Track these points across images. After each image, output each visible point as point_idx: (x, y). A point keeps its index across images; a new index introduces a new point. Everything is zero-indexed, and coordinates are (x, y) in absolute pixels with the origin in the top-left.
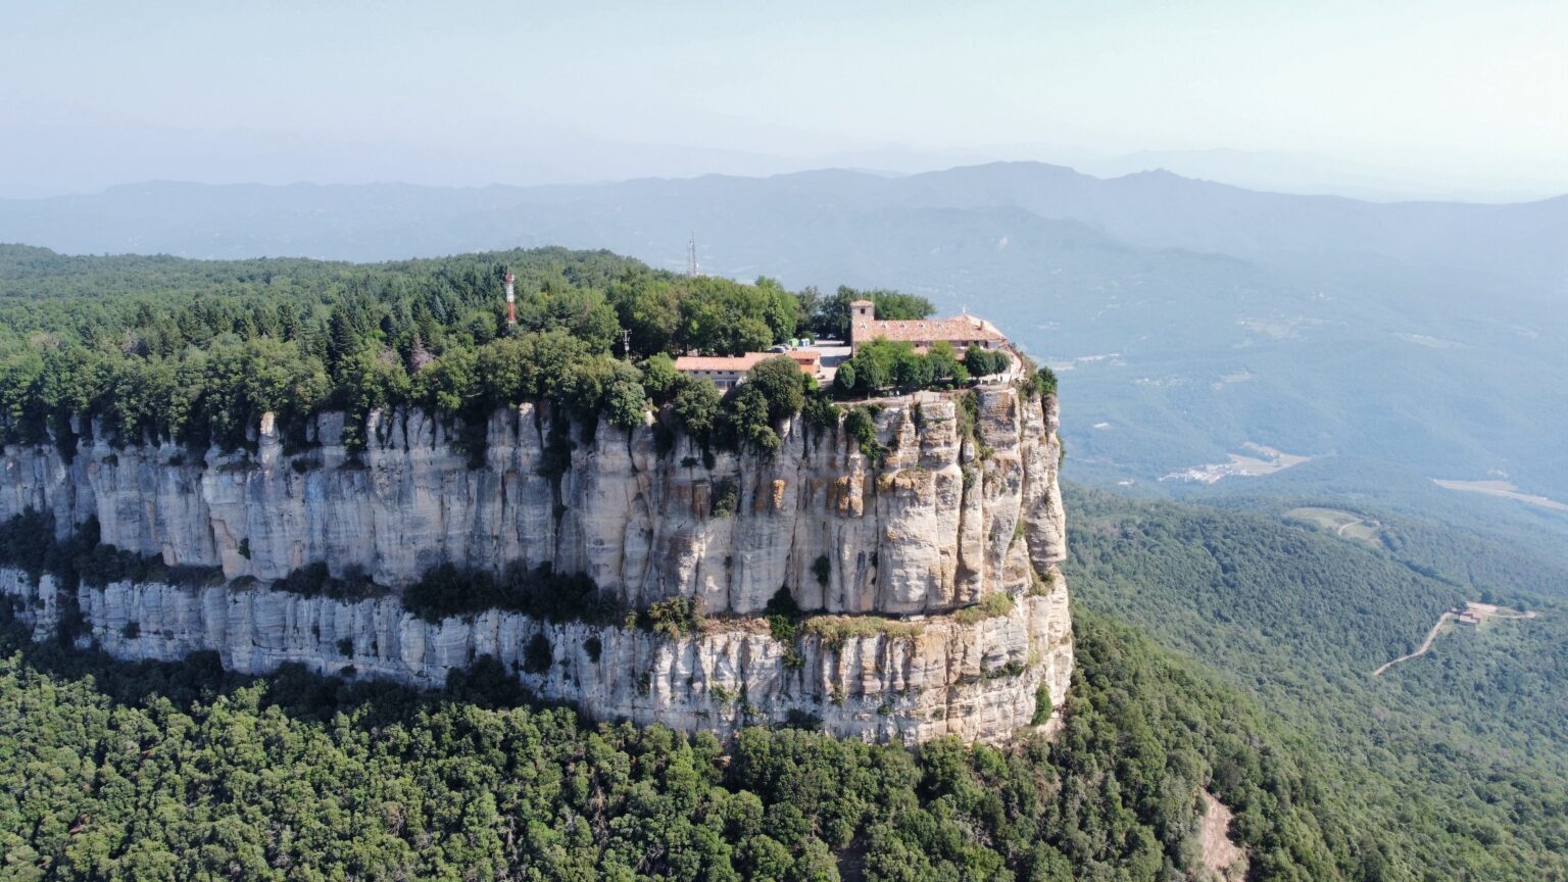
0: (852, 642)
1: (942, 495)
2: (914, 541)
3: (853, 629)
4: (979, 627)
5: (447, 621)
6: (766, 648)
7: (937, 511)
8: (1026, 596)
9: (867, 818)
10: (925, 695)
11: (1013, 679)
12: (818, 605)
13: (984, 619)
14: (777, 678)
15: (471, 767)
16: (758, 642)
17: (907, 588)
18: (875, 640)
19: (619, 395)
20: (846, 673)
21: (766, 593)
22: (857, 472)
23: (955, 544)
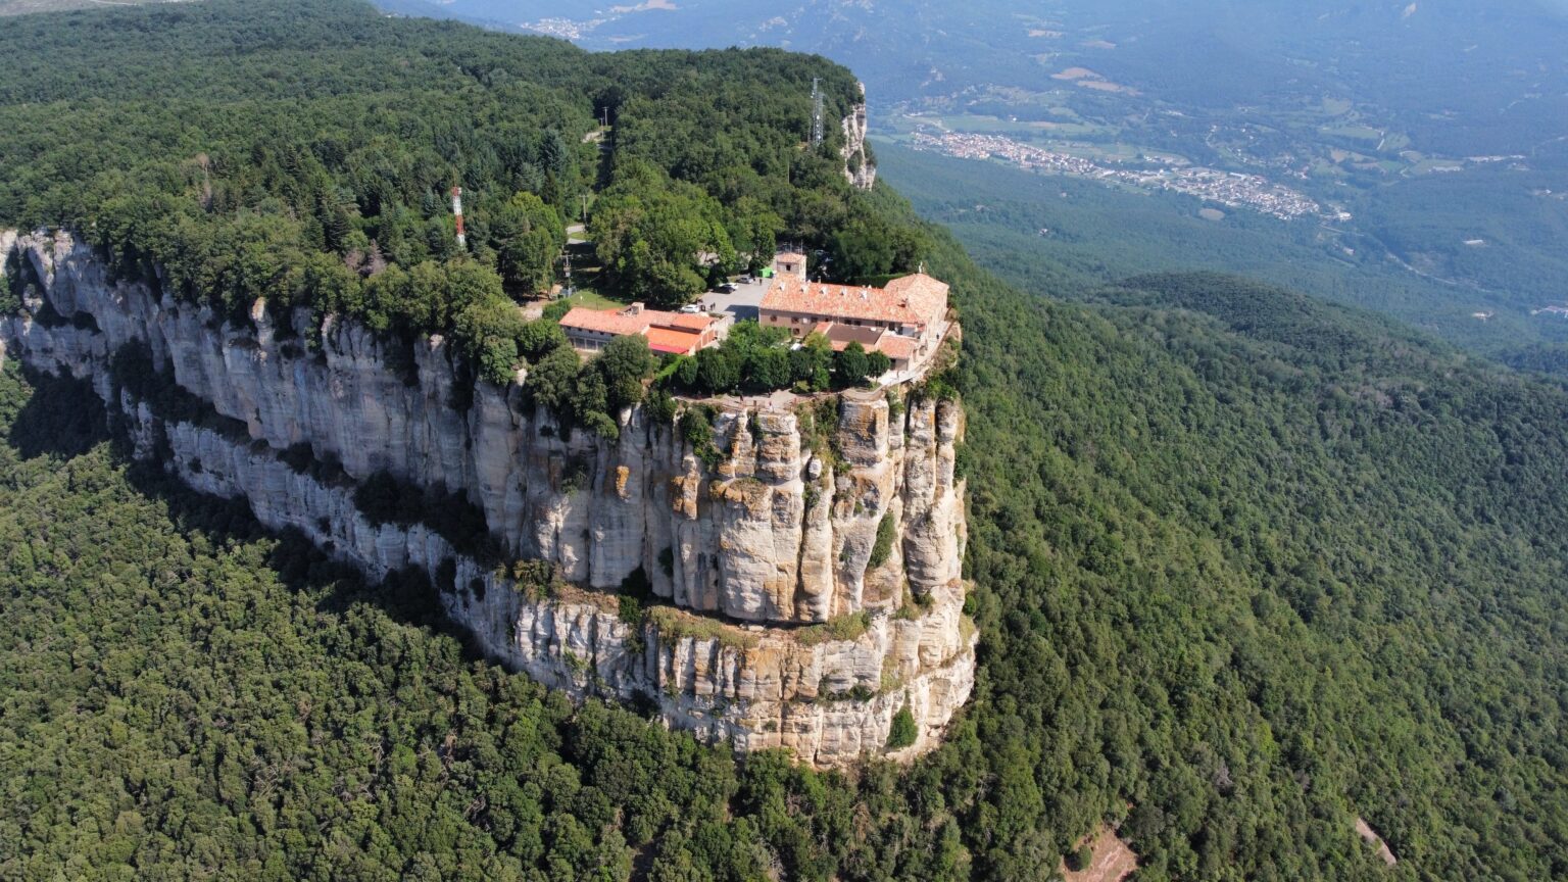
0: (686, 642)
1: (778, 512)
2: (746, 555)
3: (688, 628)
4: (818, 650)
5: (385, 526)
6: (613, 628)
7: (773, 527)
8: (891, 618)
9: (668, 821)
10: (756, 706)
11: (860, 704)
12: (666, 593)
13: (826, 642)
14: (623, 658)
15: (366, 677)
16: (605, 620)
17: (742, 600)
18: (709, 644)
19: (489, 352)
20: (680, 671)
21: (620, 573)
22: (692, 474)
23: (795, 562)
